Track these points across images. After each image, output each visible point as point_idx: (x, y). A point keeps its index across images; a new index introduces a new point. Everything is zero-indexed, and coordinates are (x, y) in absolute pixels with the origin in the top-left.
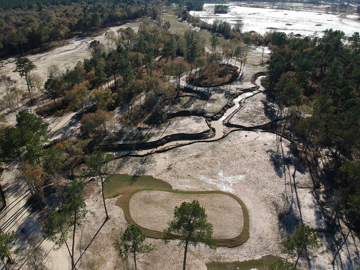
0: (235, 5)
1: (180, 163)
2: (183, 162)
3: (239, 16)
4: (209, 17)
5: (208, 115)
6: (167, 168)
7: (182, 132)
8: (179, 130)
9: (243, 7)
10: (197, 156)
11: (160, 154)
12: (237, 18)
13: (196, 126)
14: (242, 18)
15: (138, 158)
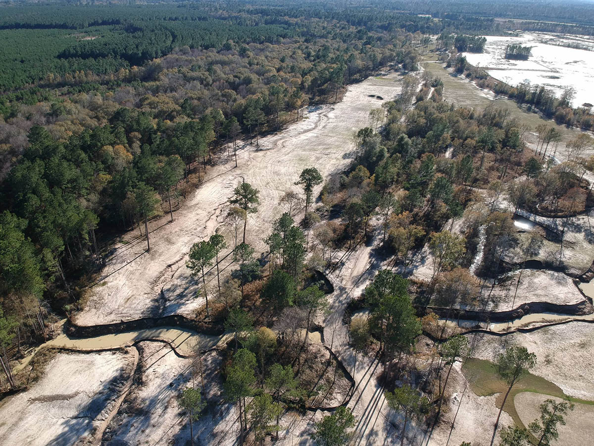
0: (534, 40)
1: (560, 354)
2: (565, 353)
3: (551, 67)
4: (500, 67)
5: (572, 271)
6: (545, 359)
7: (544, 299)
8: (537, 295)
9: (551, 46)
10: (583, 345)
11: (525, 334)
12: (549, 71)
13: (562, 292)
14: (557, 72)
15: (495, 336)
